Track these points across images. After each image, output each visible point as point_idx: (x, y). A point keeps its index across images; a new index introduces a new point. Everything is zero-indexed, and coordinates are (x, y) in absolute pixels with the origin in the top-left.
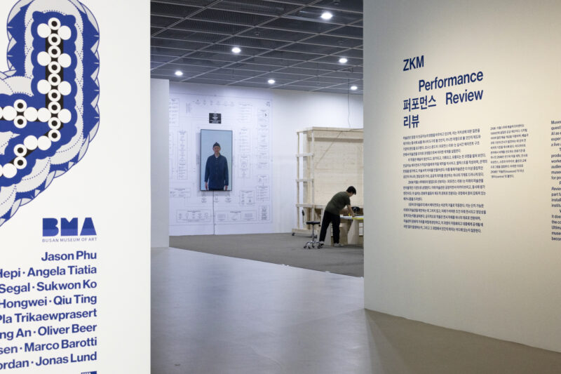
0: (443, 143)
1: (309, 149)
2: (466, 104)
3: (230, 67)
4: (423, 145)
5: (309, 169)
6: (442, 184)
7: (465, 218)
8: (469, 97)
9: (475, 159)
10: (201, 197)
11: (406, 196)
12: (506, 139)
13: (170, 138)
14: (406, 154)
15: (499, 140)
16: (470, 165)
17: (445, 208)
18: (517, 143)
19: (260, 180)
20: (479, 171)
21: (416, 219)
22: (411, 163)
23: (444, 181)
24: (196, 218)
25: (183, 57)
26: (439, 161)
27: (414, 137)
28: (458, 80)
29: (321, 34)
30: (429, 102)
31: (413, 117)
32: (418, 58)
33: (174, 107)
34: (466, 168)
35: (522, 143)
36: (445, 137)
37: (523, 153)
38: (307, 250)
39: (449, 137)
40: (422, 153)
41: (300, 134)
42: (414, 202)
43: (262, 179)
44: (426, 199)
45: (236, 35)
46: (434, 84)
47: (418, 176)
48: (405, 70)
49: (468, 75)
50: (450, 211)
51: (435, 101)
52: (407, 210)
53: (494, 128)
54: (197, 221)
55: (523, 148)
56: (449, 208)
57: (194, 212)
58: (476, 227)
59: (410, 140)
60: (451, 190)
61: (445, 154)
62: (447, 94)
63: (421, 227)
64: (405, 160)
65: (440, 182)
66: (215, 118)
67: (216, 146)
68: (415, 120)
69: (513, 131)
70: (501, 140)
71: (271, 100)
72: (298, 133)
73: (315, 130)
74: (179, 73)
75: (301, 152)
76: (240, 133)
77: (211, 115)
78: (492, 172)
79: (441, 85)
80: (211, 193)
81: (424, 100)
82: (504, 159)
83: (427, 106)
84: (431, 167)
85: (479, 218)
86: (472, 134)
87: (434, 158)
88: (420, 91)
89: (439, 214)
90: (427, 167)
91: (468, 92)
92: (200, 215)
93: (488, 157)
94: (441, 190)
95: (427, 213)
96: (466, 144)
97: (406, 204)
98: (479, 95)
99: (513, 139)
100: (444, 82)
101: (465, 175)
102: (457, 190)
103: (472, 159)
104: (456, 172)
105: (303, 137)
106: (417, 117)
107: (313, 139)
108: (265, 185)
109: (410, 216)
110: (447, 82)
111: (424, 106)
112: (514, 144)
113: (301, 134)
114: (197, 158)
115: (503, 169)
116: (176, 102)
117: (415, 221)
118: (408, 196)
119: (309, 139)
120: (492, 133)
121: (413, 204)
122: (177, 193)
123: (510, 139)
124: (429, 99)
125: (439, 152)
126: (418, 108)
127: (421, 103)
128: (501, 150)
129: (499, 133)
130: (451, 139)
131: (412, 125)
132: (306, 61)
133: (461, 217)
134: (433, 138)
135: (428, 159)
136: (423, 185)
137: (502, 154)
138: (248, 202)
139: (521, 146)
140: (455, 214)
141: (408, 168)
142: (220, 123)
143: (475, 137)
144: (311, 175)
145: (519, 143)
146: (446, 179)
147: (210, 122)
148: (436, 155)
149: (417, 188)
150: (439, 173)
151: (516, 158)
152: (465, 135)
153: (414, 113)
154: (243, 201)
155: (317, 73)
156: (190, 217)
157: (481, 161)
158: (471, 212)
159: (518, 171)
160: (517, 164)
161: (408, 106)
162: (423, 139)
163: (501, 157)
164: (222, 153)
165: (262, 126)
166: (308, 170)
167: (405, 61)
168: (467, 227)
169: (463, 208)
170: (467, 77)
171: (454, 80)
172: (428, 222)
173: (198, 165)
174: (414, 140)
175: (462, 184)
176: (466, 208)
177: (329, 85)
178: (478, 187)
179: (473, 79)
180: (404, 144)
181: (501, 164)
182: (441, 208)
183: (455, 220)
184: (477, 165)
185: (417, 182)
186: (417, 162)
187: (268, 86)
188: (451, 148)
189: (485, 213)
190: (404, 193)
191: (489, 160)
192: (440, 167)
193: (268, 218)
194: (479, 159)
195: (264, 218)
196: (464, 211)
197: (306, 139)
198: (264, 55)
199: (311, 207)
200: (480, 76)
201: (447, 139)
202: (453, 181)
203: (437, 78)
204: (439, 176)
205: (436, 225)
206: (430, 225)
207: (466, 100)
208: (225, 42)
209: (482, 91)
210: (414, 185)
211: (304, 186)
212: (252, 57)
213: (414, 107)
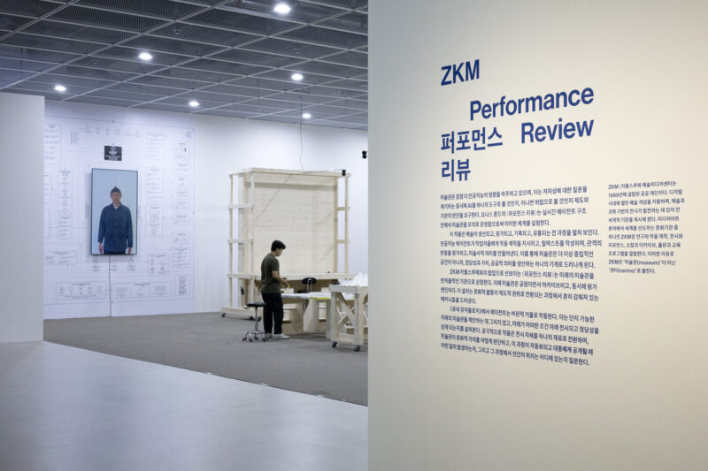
0: (516, 208)
1: (246, 199)
2: (560, 143)
3: (136, 81)
4: (477, 210)
5: (246, 225)
6: (514, 278)
7: (558, 338)
8: (566, 131)
9: (578, 238)
10: (93, 264)
11: (445, 295)
12: (640, 206)
13: (47, 180)
14: (446, 225)
15: (625, 207)
16: (566, 248)
17: (520, 319)
18: (661, 214)
19: (177, 239)
20: (585, 259)
21: (464, 334)
22: (455, 239)
23: (518, 274)
24: (85, 293)
25: (66, 64)
26: (508, 239)
27: (460, 196)
28: (544, 101)
29: (271, 36)
30: (490, 138)
31: (459, 163)
32: (468, 64)
33: (53, 137)
34: (561, 254)
35: (671, 214)
36: (520, 199)
37: (674, 232)
38: (247, 344)
39: (527, 198)
40: (476, 224)
41: (234, 177)
42: (460, 305)
43: (179, 237)
44: (482, 301)
45: (146, 34)
46: (498, 109)
47: (468, 262)
48: (444, 83)
49: (564, 94)
50: (529, 325)
51: (500, 136)
52: (446, 318)
53: (617, 187)
54: (86, 297)
55: (673, 223)
56: (527, 319)
57: (82, 285)
58: (579, 356)
59: (454, 202)
60: (529, 289)
61: (518, 228)
62: (524, 125)
63: (474, 348)
64: (445, 234)
65: (511, 273)
66: (113, 152)
67: (116, 191)
68: (464, 169)
69: (653, 193)
70: (630, 207)
71: (193, 130)
72: (231, 176)
73: (255, 172)
74: (60, 88)
75: (236, 202)
76: (149, 175)
77: (107, 149)
78: (611, 262)
79: (511, 109)
80: (107, 257)
81: (479, 134)
82: (635, 241)
83: (485, 145)
84: (492, 248)
85: (585, 340)
86: (572, 195)
87: (498, 234)
88: (472, 119)
89: (507, 328)
90: (485, 248)
91: (564, 124)
92: (90, 288)
93: (603, 235)
94: (512, 289)
95: (485, 326)
96: (560, 211)
97: (446, 308)
98: (586, 129)
99: (653, 206)
100: (518, 105)
101: (558, 264)
102: (543, 290)
103: (572, 238)
104: (541, 259)
105: (238, 181)
106: (467, 162)
107: (253, 185)
108: (184, 246)
109: (453, 328)
110: (523, 104)
111: (480, 144)
112: (656, 215)
113: (236, 178)
114: (87, 209)
115: (633, 258)
116: (54, 129)
117: (462, 338)
118: (450, 295)
119: (247, 185)
120: (612, 195)
121: (458, 309)
122: (57, 258)
123: (647, 206)
124: (488, 134)
125: (508, 223)
126: (469, 148)
127: (474, 140)
128: (629, 224)
129: (625, 194)
130: (532, 201)
131: (457, 176)
132: (245, 76)
133: (550, 337)
134: (497, 199)
135: (488, 234)
136: (476, 277)
137: (630, 232)
138: (159, 270)
139: (669, 218)
140: (539, 331)
141: (449, 248)
142: (120, 159)
143: (577, 200)
144: (250, 234)
145: (666, 214)
146: (521, 269)
147: (106, 158)
148: (501, 228)
149: (465, 281)
150: (507, 258)
151: (660, 240)
152: (558, 196)
153: (461, 156)
154: (153, 269)
155: (259, 93)
156: (76, 291)
157: (589, 242)
158: (570, 328)
159: (664, 262)
160: (661, 250)
161: (450, 144)
162: (477, 200)
163: (629, 237)
164: (124, 201)
165: (179, 165)
166: (245, 228)
167: (443, 68)
168: (562, 354)
169: (553, 322)
170: (562, 98)
171: (537, 102)
172: (486, 340)
173: (89, 219)
174: (461, 202)
175: (552, 280)
176: (559, 322)
177: (273, 111)
178: (584, 286)
179: (574, 101)
180: (442, 206)
181: (629, 250)
182: (512, 318)
183: (539, 341)
184: (580, 248)
185: (466, 272)
186: (467, 239)
187: (188, 110)
188: (531, 218)
189: (597, 332)
190: (443, 289)
191: (606, 241)
192: (509, 248)
193: (188, 292)
194: (586, 238)
195: (182, 292)
196: (557, 327)
197: (242, 184)
198: (186, 65)
199: (249, 278)
200: (587, 96)
201: (523, 203)
202: (535, 273)
203: (504, 98)
204: (507, 263)
205: (502, 347)
206: (489, 346)
207: (560, 137)
208: (130, 43)
209: (592, 122)
210: (461, 276)
211: (239, 249)
212: (169, 67)
213: (460, 145)
